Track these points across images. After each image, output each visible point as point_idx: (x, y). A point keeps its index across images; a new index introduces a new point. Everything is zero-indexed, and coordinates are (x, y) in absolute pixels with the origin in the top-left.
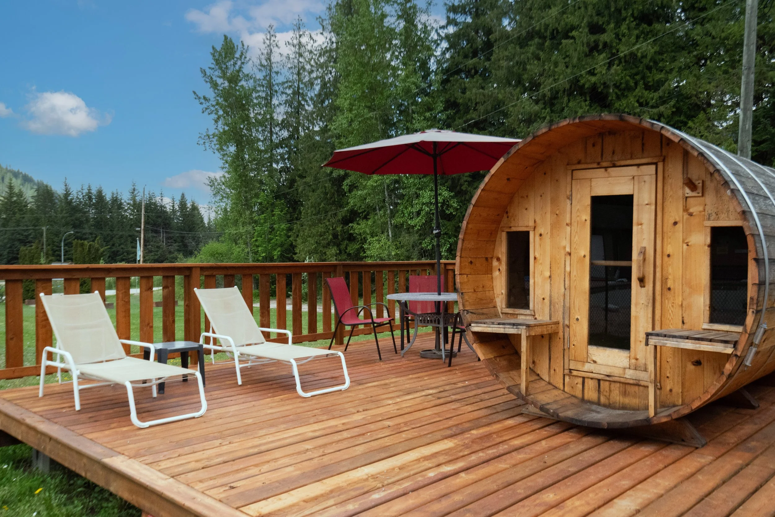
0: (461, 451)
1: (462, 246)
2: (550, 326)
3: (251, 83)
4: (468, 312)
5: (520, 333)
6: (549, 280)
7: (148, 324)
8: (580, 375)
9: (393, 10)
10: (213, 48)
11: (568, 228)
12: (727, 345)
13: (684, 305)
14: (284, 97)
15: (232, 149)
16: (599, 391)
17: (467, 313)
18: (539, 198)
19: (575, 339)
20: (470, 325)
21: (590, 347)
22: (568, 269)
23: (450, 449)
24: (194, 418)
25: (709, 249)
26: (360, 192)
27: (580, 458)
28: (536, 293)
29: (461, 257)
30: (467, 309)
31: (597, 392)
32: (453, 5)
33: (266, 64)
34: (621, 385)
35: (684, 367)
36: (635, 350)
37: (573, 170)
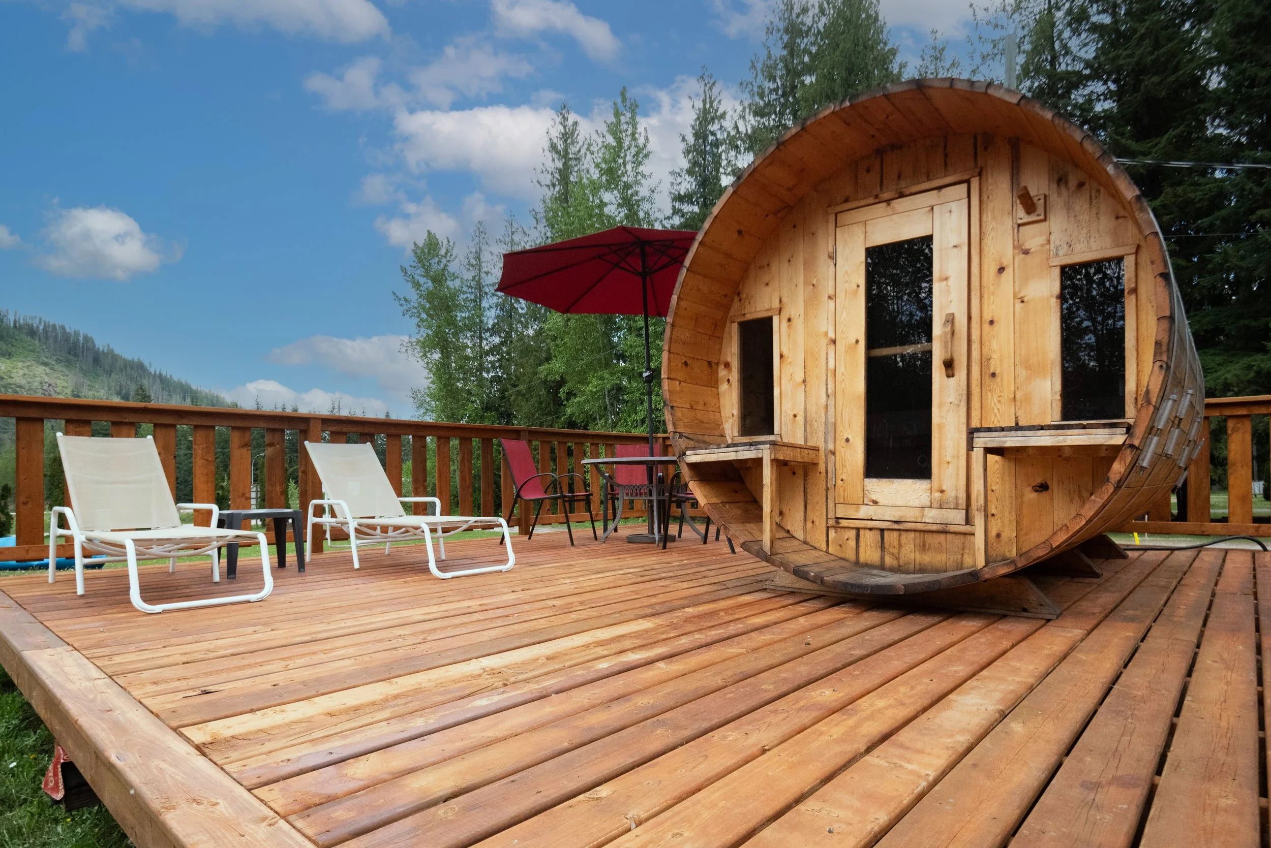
0: (663, 633)
1: (672, 334)
2: (806, 451)
3: (457, 283)
4: (681, 436)
5: (760, 456)
6: (803, 387)
7: (244, 494)
8: (852, 526)
9: (613, 197)
10: (415, 244)
11: (832, 303)
12: (1114, 430)
13: (1018, 398)
14: (495, 300)
15: (437, 356)
16: (882, 548)
17: (680, 438)
18: (786, 264)
19: (845, 470)
20: (684, 454)
21: (867, 480)
22: (831, 365)
23: (646, 631)
24: (249, 602)
25: (1059, 301)
26: (578, 399)
27: (867, 638)
28: (783, 408)
29: (669, 351)
30: (679, 430)
31: (879, 550)
32: (679, 194)
33: (475, 263)
34: (918, 534)
35: (1019, 497)
36: (939, 478)
37: (836, 214)
